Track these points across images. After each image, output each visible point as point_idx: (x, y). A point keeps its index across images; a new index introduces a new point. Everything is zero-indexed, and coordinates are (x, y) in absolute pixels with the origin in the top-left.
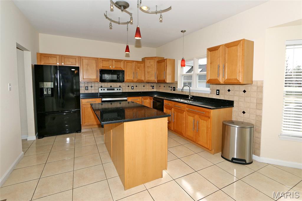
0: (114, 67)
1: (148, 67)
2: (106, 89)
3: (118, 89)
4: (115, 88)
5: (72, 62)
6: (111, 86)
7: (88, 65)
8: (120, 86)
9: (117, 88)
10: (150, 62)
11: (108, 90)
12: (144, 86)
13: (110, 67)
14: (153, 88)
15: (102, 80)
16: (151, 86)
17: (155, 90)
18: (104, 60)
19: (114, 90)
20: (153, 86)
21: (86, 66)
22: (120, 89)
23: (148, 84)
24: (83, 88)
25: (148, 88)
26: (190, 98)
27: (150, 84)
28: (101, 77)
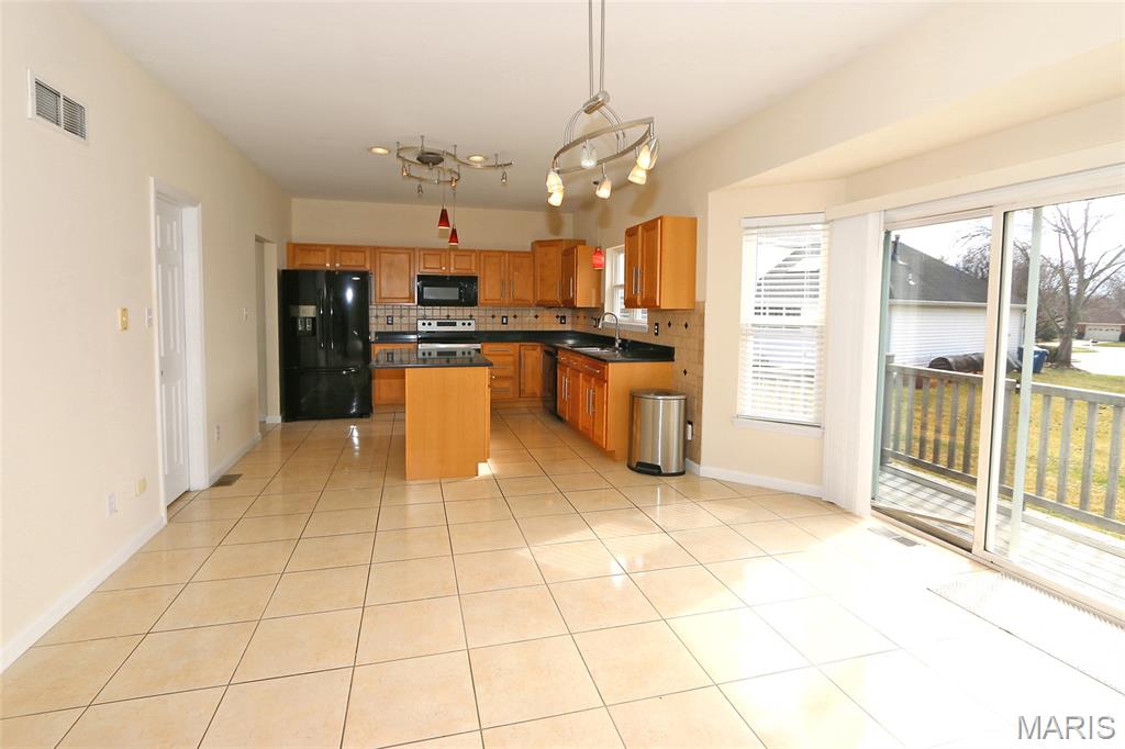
0: (452, 269)
1: (541, 265)
2: (434, 323)
3: (464, 324)
4: (457, 321)
5: (356, 261)
6: (448, 316)
7: (391, 266)
8: (471, 316)
9: (464, 321)
10: (544, 254)
11: (439, 324)
12: (536, 317)
13: (443, 269)
14: (561, 323)
15: (422, 302)
16: (557, 317)
17: (568, 327)
18: (427, 252)
19: (454, 324)
20: (562, 317)
22: (469, 324)
23: (547, 312)
24: (382, 321)
25: (549, 322)
26: (617, 345)
27: (554, 312)
28: (420, 294)
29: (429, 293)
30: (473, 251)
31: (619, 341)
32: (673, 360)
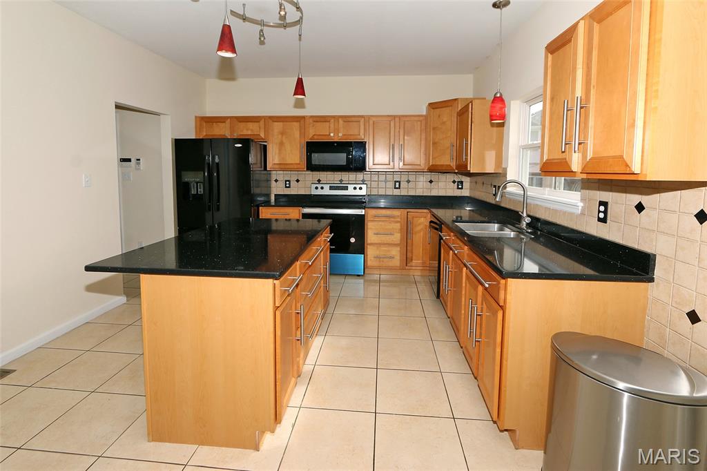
0: (340, 135)
1: (434, 129)
2: (327, 187)
3: (355, 188)
4: (349, 185)
5: (252, 130)
6: (341, 181)
7: (282, 133)
9: (355, 186)
10: (439, 116)
11: (331, 188)
12: (431, 182)
13: (332, 135)
14: (458, 188)
15: (311, 167)
16: (454, 182)
17: (465, 192)
18: (318, 119)
19: (346, 188)
20: (459, 182)
21: (280, 136)
22: (361, 188)
23: (443, 177)
24: (281, 184)
25: (445, 187)
26: (524, 225)
27: (451, 177)
28: (309, 159)
29: (317, 158)
30: (362, 117)
31: (528, 220)
32: (652, 280)
